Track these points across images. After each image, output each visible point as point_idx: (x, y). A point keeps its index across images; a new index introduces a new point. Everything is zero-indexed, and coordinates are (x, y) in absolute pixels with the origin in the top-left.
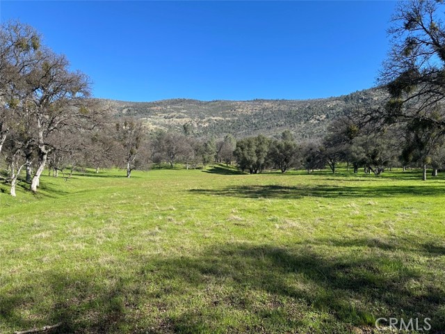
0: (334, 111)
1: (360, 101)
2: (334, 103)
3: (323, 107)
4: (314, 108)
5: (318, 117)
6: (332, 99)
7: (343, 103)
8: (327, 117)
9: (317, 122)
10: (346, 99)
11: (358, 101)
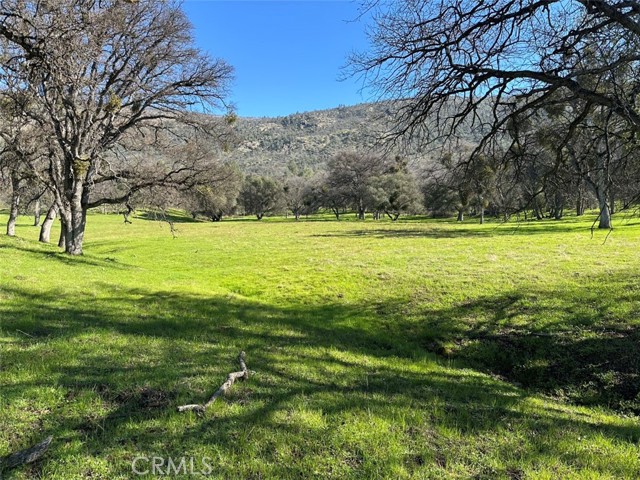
0: (270, 138)
1: (302, 127)
2: (270, 126)
3: (255, 130)
4: (244, 130)
5: (249, 144)
6: (264, 120)
7: (280, 127)
8: (262, 145)
9: (248, 150)
10: (284, 122)
11: (299, 126)
